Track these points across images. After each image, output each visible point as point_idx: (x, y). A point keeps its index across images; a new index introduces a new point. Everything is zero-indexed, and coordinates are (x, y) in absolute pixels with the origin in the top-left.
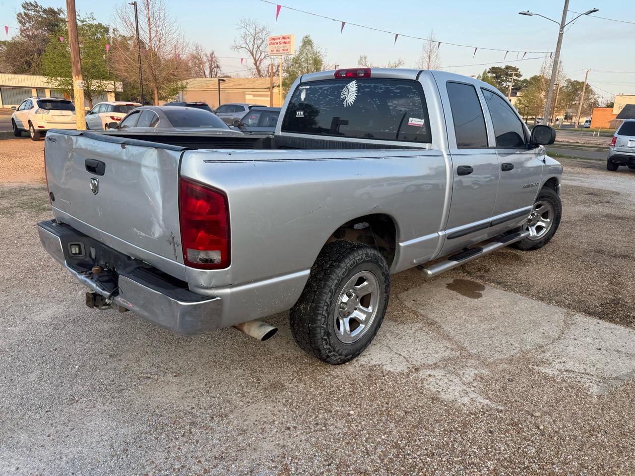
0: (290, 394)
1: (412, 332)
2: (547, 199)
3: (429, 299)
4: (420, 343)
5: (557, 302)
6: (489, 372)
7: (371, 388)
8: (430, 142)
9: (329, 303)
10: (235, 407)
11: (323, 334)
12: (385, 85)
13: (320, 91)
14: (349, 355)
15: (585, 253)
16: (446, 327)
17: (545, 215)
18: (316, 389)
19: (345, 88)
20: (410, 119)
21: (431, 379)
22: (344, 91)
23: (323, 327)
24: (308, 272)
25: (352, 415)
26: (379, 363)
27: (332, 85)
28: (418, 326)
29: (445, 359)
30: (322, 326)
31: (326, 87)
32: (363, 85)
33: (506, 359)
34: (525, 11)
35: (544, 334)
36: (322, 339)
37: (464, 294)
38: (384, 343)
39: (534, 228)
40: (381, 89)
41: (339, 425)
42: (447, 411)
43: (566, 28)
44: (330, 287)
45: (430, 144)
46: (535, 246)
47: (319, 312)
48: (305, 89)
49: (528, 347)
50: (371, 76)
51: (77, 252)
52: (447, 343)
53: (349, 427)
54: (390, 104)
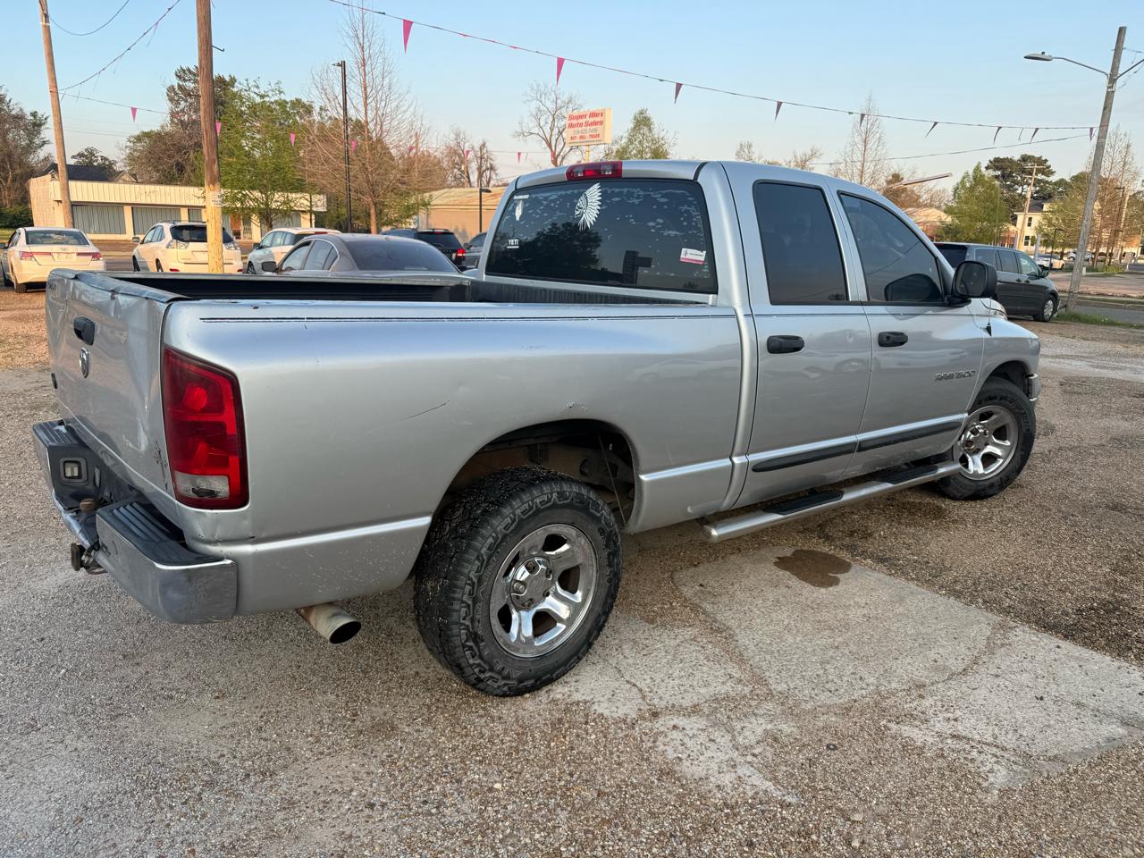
0: (399, 744)
1: (673, 643)
2: (1003, 401)
3: (732, 584)
4: (681, 665)
5: (985, 602)
6: (794, 730)
7: (552, 744)
8: (715, 292)
9: (475, 580)
10: (296, 760)
11: (464, 637)
12: (644, 189)
13: (544, 202)
14: (528, 679)
15: (1086, 509)
16: (744, 639)
17: (1001, 433)
18: (450, 739)
19: (583, 198)
20: (684, 250)
21: (676, 735)
22: (581, 201)
23: (464, 624)
24: (426, 521)
25: (497, 790)
26: (588, 698)
28: (689, 632)
29: (717, 699)
30: (462, 621)
31: (553, 195)
32: (609, 191)
33: (840, 706)
34: (1038, 53)
35: (936, 662)
36: (464, 646)
37: (805, 579)
38: (613, 662)
39: (978, 458)
40: (638, 197)
41: (465, 807)
42: (680, 797)
43: (1119, 82)
44: (478, 551)
45: (715, 296)
46: (980, 492)
47: (456, 596)
48: (523, 200)
49: (894, 685)
50: (623, 175)
51: (76, 475)
52: (733, 667)
53: (481, 812)
54: (651, 224)
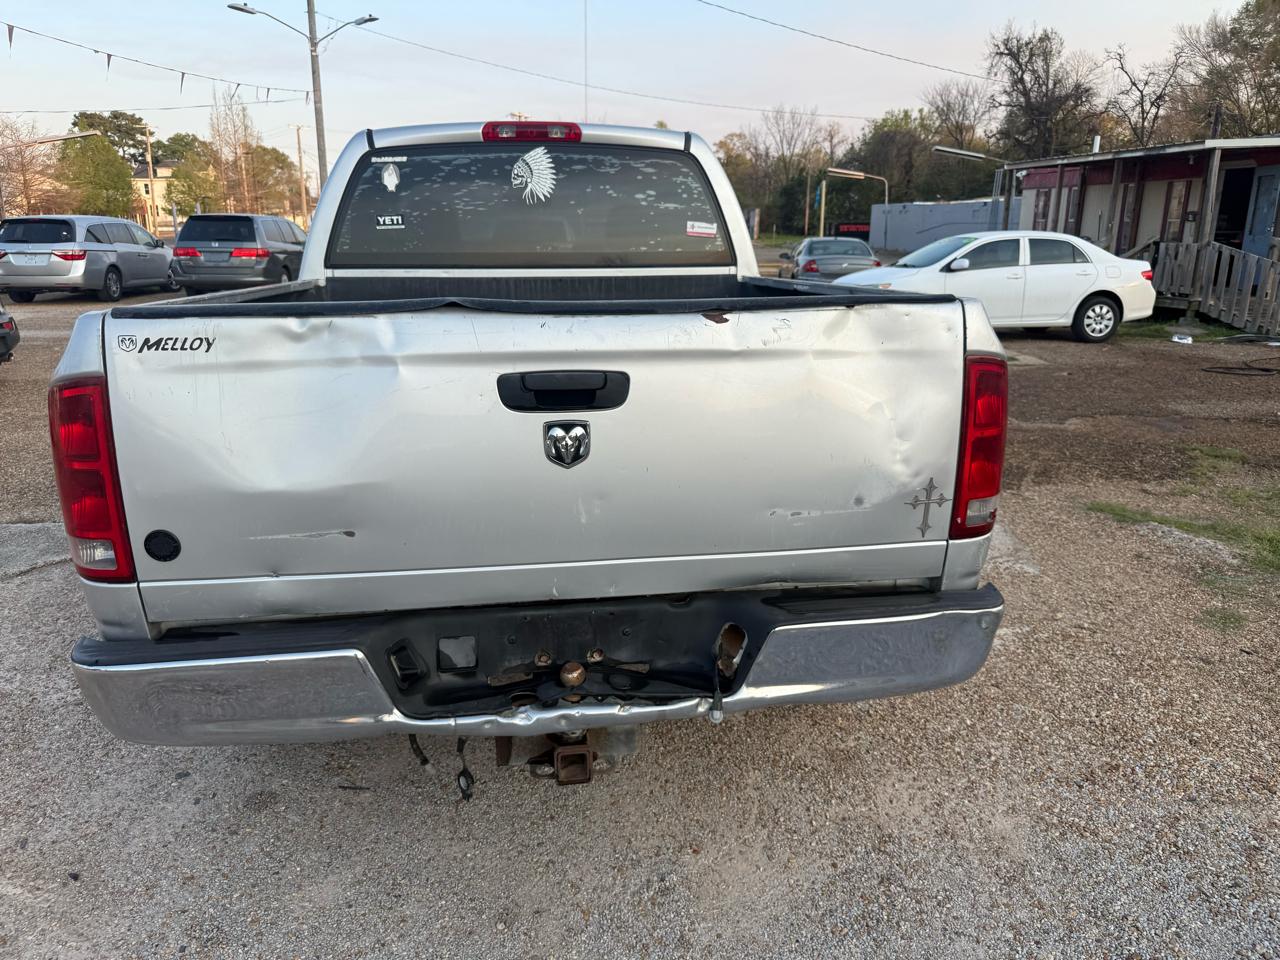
8: (735, 263)
12: (620, 159)
13: (442, 167)
19: (520, 163)
20: (689, 224)
22: (518, 168)
27: (479, 156)
31: (463, 159)
32: (565, 158)
40: (612, 166)
45: (735, 267)
48: (394, 163)
50: (583, 140)
54: (640, 196)
